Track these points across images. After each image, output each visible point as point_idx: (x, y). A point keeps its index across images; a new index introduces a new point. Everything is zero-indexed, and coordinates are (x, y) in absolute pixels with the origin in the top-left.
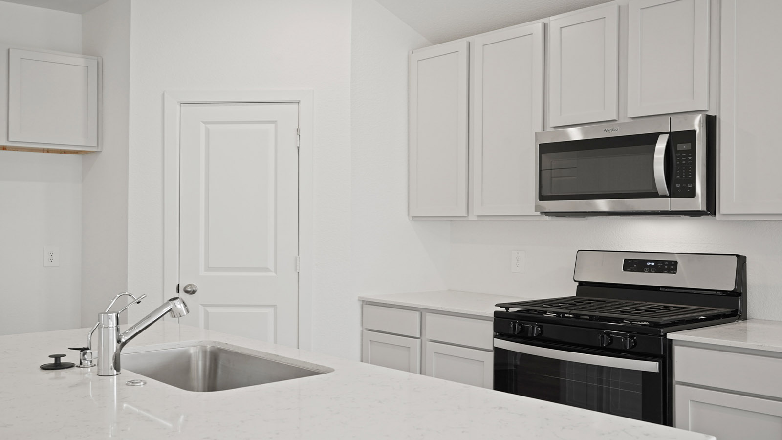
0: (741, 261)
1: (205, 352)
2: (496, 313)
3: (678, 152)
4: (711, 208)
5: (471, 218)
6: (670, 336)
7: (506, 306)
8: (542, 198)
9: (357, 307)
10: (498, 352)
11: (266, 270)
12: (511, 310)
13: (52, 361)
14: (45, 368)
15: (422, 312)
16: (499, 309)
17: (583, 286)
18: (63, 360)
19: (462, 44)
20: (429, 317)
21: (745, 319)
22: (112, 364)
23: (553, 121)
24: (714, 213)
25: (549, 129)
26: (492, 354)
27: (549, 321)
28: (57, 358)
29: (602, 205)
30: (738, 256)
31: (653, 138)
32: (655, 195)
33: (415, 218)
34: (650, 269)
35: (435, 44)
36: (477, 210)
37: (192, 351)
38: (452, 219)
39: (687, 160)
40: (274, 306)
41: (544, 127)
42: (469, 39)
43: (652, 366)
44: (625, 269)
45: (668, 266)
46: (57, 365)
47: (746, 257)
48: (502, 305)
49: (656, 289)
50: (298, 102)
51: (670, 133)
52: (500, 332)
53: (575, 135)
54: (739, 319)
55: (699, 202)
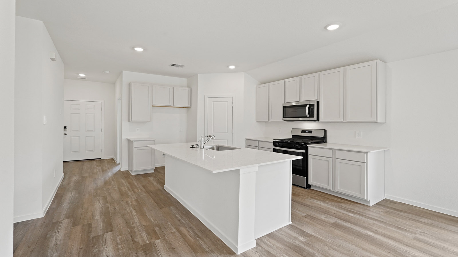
0: (325, 131)
1: (216, 147)
2: (274, 141)
3: (311, 108)
4: (318, 119)
5: (269, 121)
6: (307, 145)
7: (276, 140)
8: (284, 117)
9: (245, 140)
10: (274, 149)
11: (226, 132)
12: (277, 141)
13: (192, 146)
14: (191, 147)
15: (258, 141)
16: (274, 140)
17: (293, 136)
18: (194, 146)
19: (267, 84)
20: (260, 142)
21: (326, 143)
22: (203, 147)
23: (287, 101)
24: (318, 121)
25: (285, 103)
26: (273, 150)
27: (285, 143)
28: (193, 146)
29: (301, 119)
30: (324, 130)
31: (306, 105)
32: (306, 117)
33: (257, 122)
34: (307, 133)
35: (263, 84)
36: (271, 120)
37: (214, 146)
38: (266, 122)
39: (313, 110)
40: (227, 140)
41: (285, 102)
42: (269, 83)
43: (304, 151)
44: (302, 133)
45: (310, 132)
46: (193, 147)
47: (326, 130)
48: (275, 140)
49: (308, 137)
50: (232, 97)
51: (309, 104)
52: (274, 145)
53: (294, 104)
54: (324, 143)
55: (315, 118)
